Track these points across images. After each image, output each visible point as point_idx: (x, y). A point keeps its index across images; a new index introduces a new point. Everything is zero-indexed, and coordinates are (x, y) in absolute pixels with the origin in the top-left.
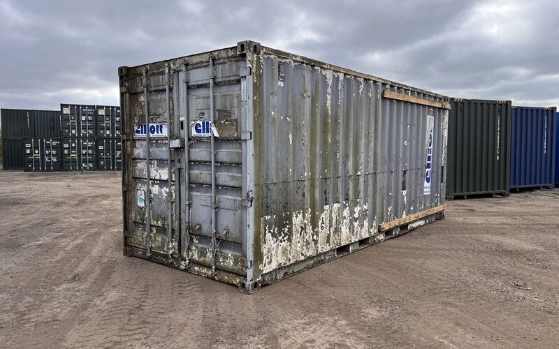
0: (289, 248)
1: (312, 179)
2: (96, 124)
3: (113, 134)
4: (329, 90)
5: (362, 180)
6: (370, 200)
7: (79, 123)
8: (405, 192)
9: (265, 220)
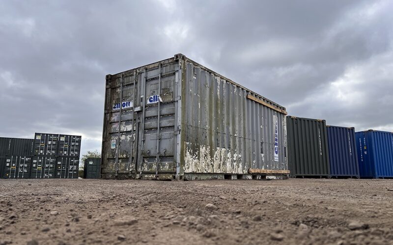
0: (198, 163)
1: (210, 130)
2: (58, 146)
3: (69, 153)
4: (219, 87)
5: (237, 139)
6: (242, 152)
7: (46, 146)
8: (263, 155)
9: (186, 145)
